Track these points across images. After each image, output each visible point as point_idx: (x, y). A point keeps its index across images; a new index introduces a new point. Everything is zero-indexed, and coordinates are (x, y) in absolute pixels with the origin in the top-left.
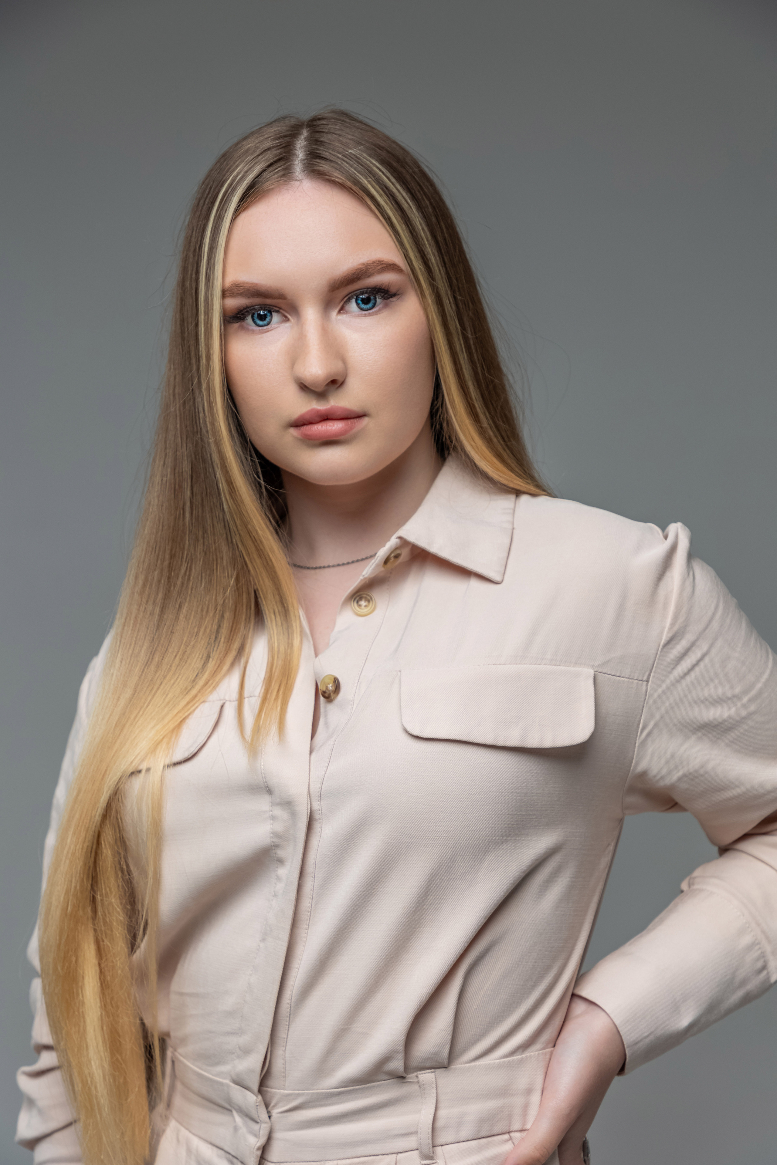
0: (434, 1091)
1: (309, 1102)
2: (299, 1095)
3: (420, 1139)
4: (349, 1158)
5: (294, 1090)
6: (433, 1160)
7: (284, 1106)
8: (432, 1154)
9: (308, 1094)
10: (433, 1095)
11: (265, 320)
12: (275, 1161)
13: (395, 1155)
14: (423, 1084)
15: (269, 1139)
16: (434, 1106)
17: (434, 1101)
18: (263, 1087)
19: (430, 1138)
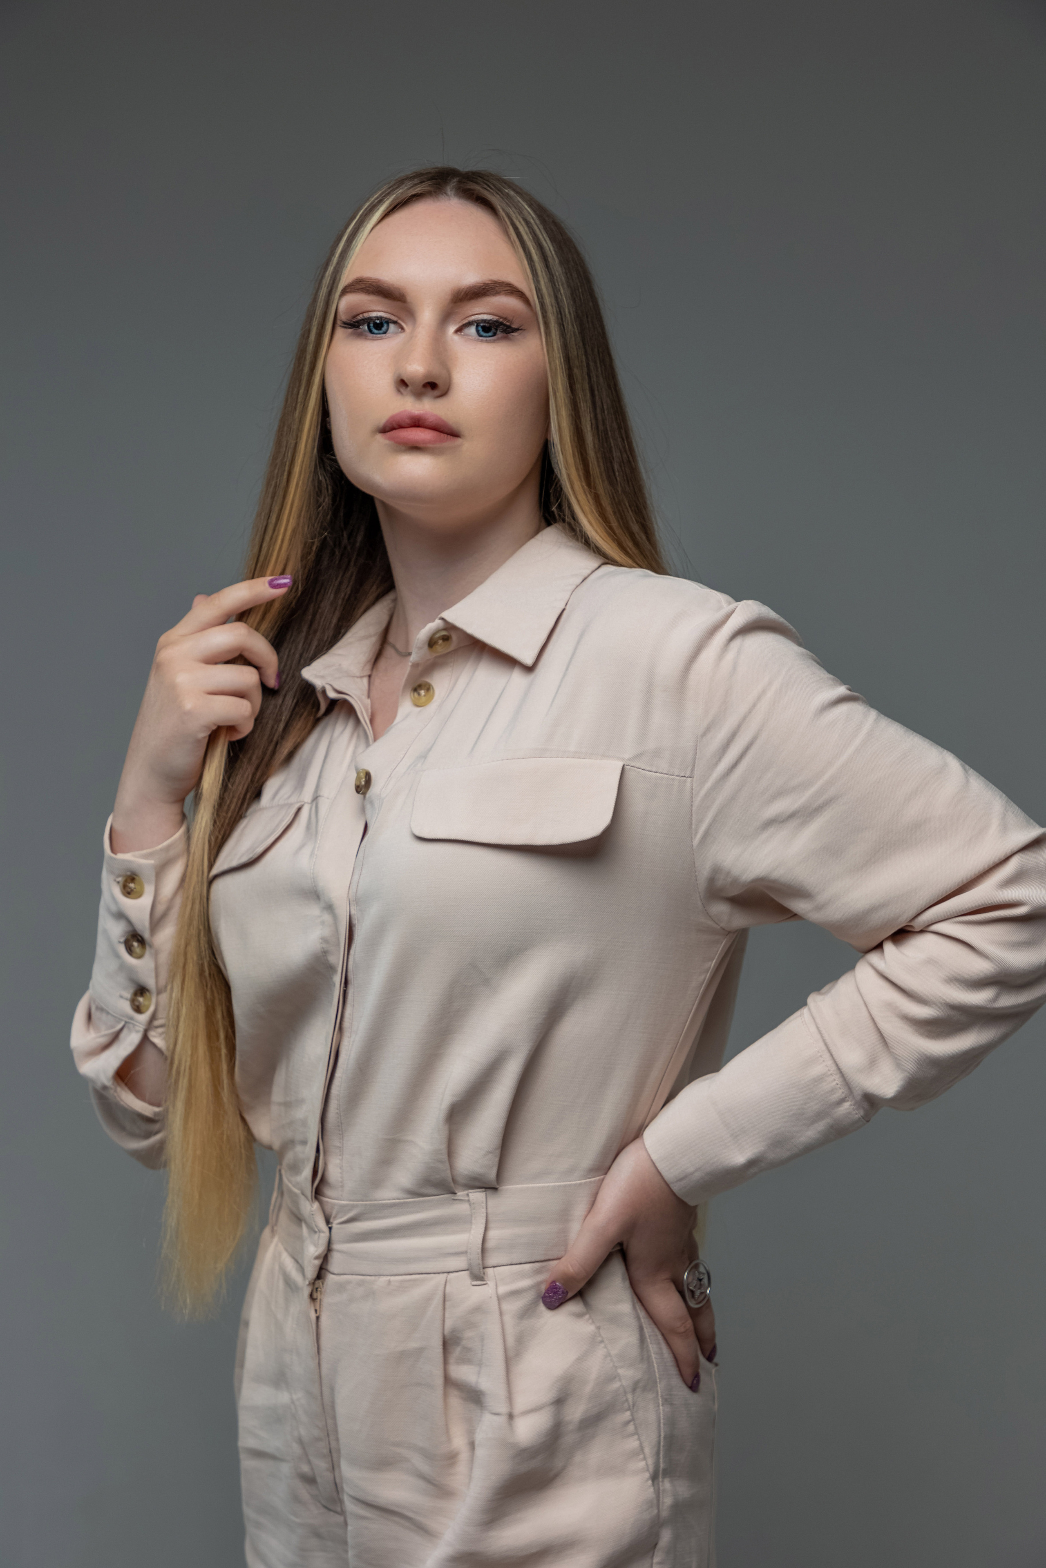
0: (484, 1210)
1: (364, 1214)
2: (353, 1206)
3: (470, 1260)
4: (401, 1275)
5: (351, 1201)
6: (484, 1281)
7: (341, 1217)
8: (482, 1275)
9: (361, 1205)
10: (483, 1215)
11: (380, 329)
12: (336, 1272)
13: (446, 1275)
14: (473, 1203)
15: (329, 1249)
16: (483, 1226)
17: (484, 1221)
18: (319, 1195)
19: (480, 1258)
